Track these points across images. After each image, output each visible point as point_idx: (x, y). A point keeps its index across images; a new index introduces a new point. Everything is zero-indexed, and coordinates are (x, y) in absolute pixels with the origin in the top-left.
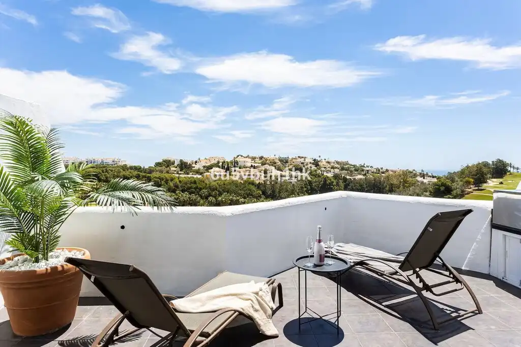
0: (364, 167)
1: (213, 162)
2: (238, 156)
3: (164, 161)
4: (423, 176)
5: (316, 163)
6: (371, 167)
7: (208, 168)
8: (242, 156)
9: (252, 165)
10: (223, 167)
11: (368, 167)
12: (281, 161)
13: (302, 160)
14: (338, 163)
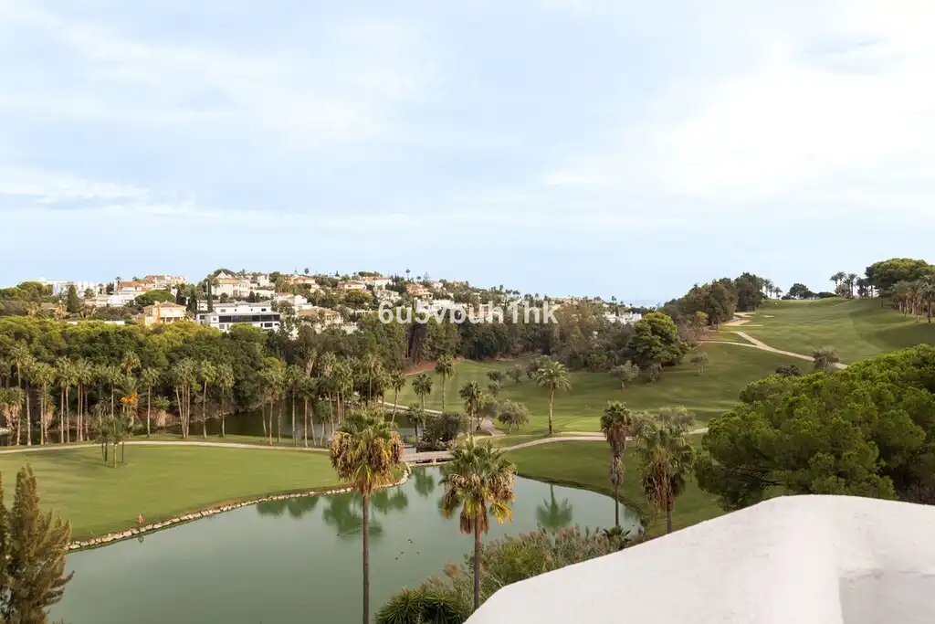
0: (502, 294)
1: (157, 286)
2: (218, 272)
3: (25, 286)
4: (616, 309)
5: (399, 286)
6: (515, 293)
7: (144, 302)
8: (227, 272)
9: (252, 294)
10: (180, 301)
11: (509, 292)
12: (321, 281)
13: (368, 281)
14: (446, 284)
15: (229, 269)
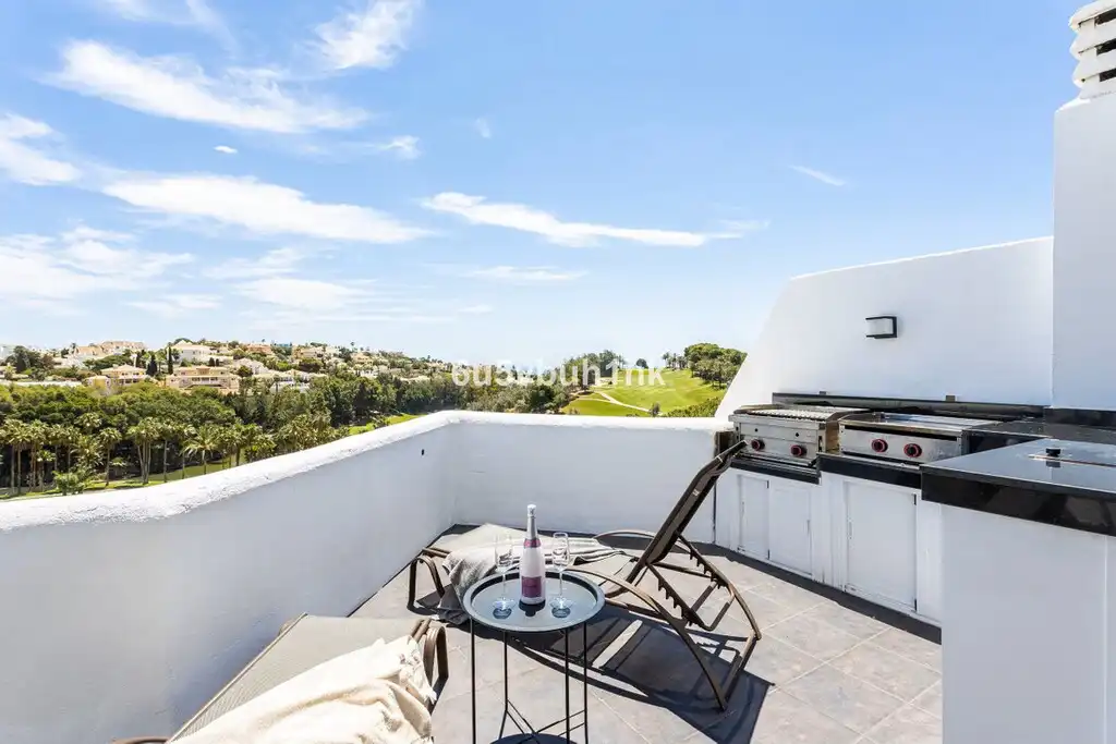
0: (429, 362)
1: (113, 352)
2: (179, 341)
5: (346, 355)
6: (439, 362)
7: (100, 366)
8: (188, 341)
9: (212, 359)
10: (139, 364)
11: (434, 361)
12: (277, 351)
13: (319, 350)
14: (384, 355)
15: (188, 338)
